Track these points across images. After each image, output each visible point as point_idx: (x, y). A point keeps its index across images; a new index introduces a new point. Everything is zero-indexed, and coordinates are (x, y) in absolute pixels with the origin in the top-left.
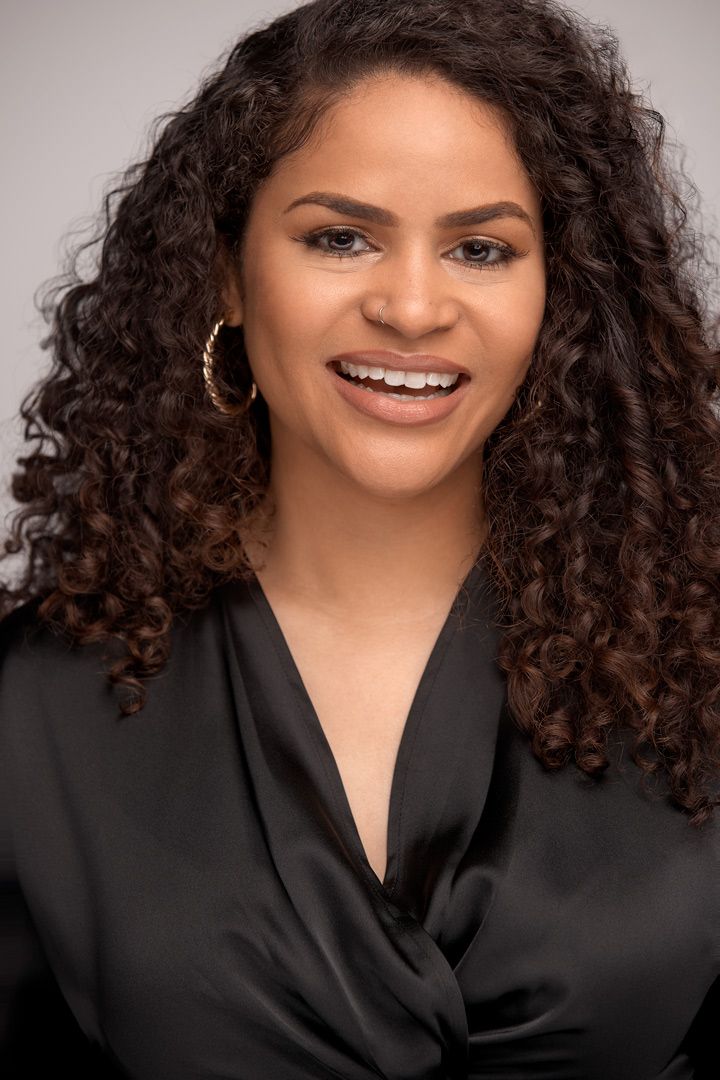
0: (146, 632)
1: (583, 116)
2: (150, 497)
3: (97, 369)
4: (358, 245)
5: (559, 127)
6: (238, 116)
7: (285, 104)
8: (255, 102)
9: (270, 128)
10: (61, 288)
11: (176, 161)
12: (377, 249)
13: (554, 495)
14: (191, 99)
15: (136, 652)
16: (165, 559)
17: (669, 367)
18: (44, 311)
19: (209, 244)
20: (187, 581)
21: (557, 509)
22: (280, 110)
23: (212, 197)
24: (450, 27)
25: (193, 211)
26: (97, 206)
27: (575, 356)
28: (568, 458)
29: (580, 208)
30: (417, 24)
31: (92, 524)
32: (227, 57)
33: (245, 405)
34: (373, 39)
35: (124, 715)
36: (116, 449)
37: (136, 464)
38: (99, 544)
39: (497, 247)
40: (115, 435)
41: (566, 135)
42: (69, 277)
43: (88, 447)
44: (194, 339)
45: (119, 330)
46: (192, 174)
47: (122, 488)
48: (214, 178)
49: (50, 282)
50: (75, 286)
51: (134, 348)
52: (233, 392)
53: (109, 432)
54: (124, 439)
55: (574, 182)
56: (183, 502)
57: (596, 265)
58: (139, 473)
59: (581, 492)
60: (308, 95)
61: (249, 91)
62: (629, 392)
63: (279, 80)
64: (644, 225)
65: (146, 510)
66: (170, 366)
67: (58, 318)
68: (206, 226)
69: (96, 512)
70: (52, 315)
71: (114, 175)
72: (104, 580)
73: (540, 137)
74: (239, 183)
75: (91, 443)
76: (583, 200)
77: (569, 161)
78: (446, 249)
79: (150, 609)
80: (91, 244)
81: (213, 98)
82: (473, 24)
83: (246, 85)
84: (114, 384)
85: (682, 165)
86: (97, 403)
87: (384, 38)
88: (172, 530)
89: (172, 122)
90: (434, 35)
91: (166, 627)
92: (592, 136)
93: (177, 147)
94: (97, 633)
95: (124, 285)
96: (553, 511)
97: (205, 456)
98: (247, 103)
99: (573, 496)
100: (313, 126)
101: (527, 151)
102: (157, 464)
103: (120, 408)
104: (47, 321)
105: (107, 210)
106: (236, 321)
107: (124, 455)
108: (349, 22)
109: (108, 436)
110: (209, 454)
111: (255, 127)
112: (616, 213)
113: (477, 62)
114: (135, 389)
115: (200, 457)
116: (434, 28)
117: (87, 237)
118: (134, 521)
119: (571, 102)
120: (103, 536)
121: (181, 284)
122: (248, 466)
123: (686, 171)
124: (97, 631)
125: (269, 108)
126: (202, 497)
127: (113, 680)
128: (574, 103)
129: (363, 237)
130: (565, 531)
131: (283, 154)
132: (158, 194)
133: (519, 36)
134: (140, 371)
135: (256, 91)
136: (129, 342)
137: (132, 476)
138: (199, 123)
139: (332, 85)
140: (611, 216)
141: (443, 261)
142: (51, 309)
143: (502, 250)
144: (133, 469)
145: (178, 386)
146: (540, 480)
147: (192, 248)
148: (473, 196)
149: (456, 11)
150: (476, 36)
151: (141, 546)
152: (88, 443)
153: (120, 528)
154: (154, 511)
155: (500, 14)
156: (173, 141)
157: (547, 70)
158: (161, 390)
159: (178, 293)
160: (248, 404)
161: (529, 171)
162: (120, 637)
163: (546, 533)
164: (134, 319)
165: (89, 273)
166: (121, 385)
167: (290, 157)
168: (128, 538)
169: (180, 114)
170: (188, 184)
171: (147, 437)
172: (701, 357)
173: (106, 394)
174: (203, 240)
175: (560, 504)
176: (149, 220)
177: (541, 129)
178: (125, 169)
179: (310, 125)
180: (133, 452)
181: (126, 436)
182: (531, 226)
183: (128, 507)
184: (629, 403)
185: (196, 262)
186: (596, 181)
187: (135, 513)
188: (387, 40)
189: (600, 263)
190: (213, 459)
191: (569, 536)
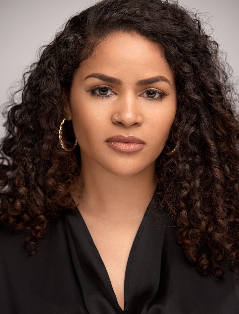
0: (38, 227)
1: (189, 46)
2: (40, 181)
3: (21, 136)
4: (109, 93)
5: (180, 50)
6: (67, 47)
7: (83, 43)
8: (73, 42)
9: (78, 51)
10: (9, 106)
11: (46, 63)
12: (116, 94)
13: (187, 180)
14: (52, 41)
15: (34, 234)
16: (45, 202)
17: (223, 131)
18: (3, 114)
19: (58, 92)
20: (52, 209)
21: (188, 184)
22: (81, 45)
23: (59, 76)
24: (140, 16)
25: (52, 81)
26: (21, 77)
27: (192, 130)
28: (190, 166)
29: (189, 78)
30: (129, 15)
31: (20, 191)
32: (65, 25)
33: (73, 148)
34: (113, 20)
35: (30, 255)
36: (28, 165)
37: (35, 169)
38: (22, 198)
39: (158, 92)
40: (27, 159)
41: (183, 53)
42: (11, 102)
43: (19, 164)
44: (54, 126)
45: (28, 123)
46: (52, 68)
47: (30, 178)
48: (59, 69)
49: (5, 104)
50: (14, 105)
51: (33, 129)
52: (68, 143)
53: (26, 159)
54: (31, 161)
55: (187, 69)
56: (51, 182)
57: (196, 97)
58: (35, 173)
59: (196, 178)
60: (92, 39)
61: (71, 38)
62: (210, 141)
63: (81, 34)
64: (212, 82)
65: (39, 185)
66: (46, 135)
67: (8, 116)
68: (57, 86)
69: (21, 187)
70: (6, 115)
71: (27, 67)
72: (24, 209)
73: (173, 54)
74: (68, 71)
75: (20, 163)
76: (190, 75)
77: (184, 61)
78: (140, 93)
79: (40, 219)
80: (19, 91)
81: (59, 41)
82: (148, 15)
83: (70, 36)
84: (27, 142)
85: (226, 59)
86: (21, 148)
87: (117, 20)
88: (47, 192)
89: (46, 48)
90: (135, 19)
91: (45, 226)
92: (192, 52)
93: (47, 58)
94: (21, 227)
95: (30, 106)
96: (186, 185)
97: (59, 166)
98: (70, 42)
99: (193, 179)
100: (93, 51)
101: (169, 58)
102: (42, 169)
103: (29, 150)
104: (4, 117)
105: (24, 79)
106: (70, 118)
107: (31, 166)
108: (105, 14)
109: (25, 160)
110: (60, 165)
111: (73, 51)
112: (202, 79)
113: (150, 28)
114: (34, 143)
115: (57, 167)
116: (135, 16)
117: (17, 89)
118: (34, 189)
119: (184, 41)
120: (24, 195)
121: (49, 106)
122: (74, 170)
123: (227, 61)
124: (20, 226)
125: (78, 44)
126: (58, 180)
127: (26, 243)
128: (185, 41)
129: (111, 89)
130: (192, 192)
131: (83, 60)
132: (41, 75)
133: (165, 18)
134: (36, 136)
135: (73, 39)
136: (31, 127)
137: (33, 174)
138: (55, 49)
139: (99, 36)
140: (200, 80)
141: (139, 98)
142: (6, 113)
143: (160, 93)
144: (34, 171)
145: (49, 142)
146: (181, 175)
147: (52, 93)
148: (149, 74)
149: (142, 10)
150: (150, 19)
151: (37, 197)
152: (18, 163)
153: (29, 192)
154: (41, 185)
155: (158, 11)
156: (46, 56)
157: (175, 30)
158: (43, 144)
159: (48, 109)
160: (74, 147)
161: (170, 65)
162: (29, 228)
163: (185, 193)
164: (33, 119)
165: (18, 101)
166: (29, 142)
167: (85, 61)
168: (32, 195)
169: (49, 46)
170: (50, 71)
171: (38, 160)
172: (234, 127)
173: (24, 145)
174: (56, 91)
175: (189, 183)
176: (38, 84)
177: (173, 51)
178: (30, 65)
179: (92, 51)
180: (34, 165)
181: (31, 160)
182: (170, 84)
183: (32, 185)
184: (210, 145)
185: (54, 99)
186: (194, 68)
187: (35, 186)
188: (119, 20)
189: (198, 96)
190: (62, 167)
191: (193, 194)
